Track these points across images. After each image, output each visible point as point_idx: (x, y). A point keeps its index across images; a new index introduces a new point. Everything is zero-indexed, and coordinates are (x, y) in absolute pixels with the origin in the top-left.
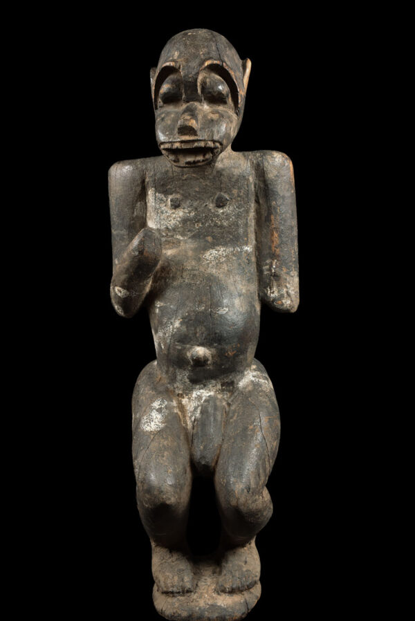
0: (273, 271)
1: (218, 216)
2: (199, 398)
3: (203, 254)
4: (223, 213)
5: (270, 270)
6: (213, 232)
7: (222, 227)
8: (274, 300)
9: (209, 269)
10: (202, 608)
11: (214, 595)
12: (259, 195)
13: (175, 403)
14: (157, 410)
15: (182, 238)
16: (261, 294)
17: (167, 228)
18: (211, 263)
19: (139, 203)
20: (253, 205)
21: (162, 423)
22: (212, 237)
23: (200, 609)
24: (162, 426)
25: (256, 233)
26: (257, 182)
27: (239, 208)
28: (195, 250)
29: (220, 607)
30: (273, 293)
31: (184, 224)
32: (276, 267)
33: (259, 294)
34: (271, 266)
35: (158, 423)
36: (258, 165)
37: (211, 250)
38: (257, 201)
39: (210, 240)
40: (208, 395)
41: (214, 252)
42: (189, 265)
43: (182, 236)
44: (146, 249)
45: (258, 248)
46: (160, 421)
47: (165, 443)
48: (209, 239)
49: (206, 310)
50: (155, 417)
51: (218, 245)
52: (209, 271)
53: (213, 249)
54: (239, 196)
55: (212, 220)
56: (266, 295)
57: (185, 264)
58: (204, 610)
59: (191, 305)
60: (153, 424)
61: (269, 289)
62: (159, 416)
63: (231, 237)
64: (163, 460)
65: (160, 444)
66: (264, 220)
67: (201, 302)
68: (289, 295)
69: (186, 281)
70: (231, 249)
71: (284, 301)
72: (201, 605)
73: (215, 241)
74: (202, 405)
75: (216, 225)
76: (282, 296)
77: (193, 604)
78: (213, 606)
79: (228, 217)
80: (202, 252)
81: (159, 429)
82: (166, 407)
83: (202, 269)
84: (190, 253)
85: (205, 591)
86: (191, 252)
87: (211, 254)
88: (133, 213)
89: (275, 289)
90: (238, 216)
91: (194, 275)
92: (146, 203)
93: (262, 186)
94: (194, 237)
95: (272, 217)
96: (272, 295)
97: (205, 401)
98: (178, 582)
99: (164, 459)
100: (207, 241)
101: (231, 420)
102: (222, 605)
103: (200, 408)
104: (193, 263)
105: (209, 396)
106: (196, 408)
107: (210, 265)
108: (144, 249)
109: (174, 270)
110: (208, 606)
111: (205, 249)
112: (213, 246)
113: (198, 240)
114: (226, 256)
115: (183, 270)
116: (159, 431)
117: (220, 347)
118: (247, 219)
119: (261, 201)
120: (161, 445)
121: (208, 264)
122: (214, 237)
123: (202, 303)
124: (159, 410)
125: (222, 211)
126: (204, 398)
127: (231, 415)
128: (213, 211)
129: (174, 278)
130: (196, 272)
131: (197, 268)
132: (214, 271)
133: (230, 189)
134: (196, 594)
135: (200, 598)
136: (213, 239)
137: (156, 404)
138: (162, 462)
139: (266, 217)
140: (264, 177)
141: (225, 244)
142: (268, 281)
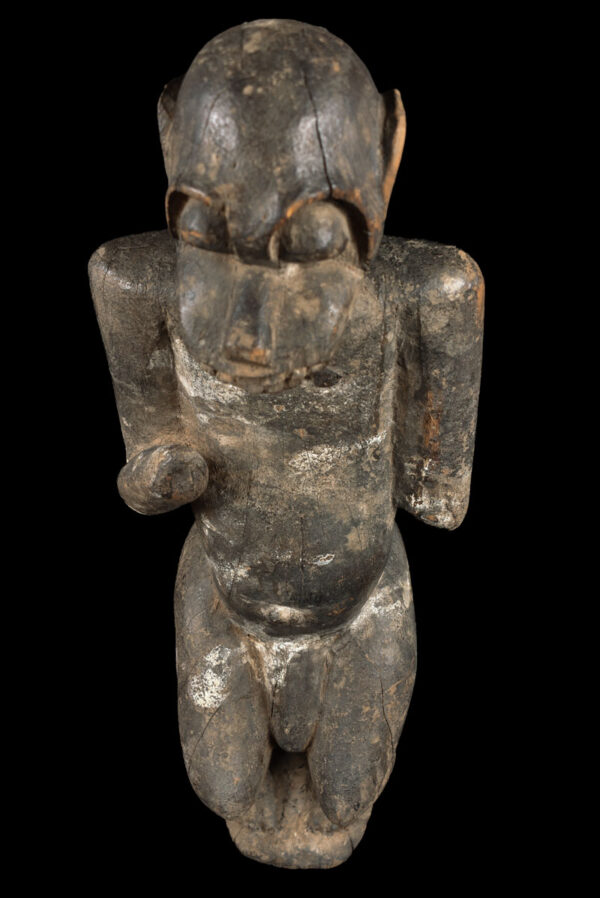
0: (424, 474)
1: (319, 399)
2: (283, 654)
3: (289, 459)
4: (329, 395)
5: (418, 471)
6: (308, 422)
7: (326, 414)
8: (422, 512)
9: (301, 487)
10: (289, 854)
11: (307, 834)
12: (406, 356)
13: (243, 648)
14: (214, 670)
15: (247, 422)
16: (398, 501)
17: (218, 401)
18: (304, 475)
19: (157, 352)
20: (392, 373)
21: (223, 692)
22: (308, 430)
23: (286, 854)
24: (222, 698)
25: (395, 409)
26: (404, 337)
27: (362, 385)
28: (273, 448)
29: (314, 853)
30: (421, 504)
31: (250, 402)
32: (430, 470)
33: (394, 500)
34: (420, 465)
35: (215, 694)
36: (408, 312)
37: (305, 453)
38: (401, 363)
39: (301, 435)
40: (297, 650)
41: (311, 455)
42: (264, 474)
43: (248, 419)
44: (177, 490)
45: (399, 433)
46: (220, 689)
47: (229, 730)
48: (302, 433)
49: (293, 559)
50: (211, 684)
51: (318, 443)
52: (301, 490)
53: (307, 450)
54: (364, 368)
55: (307, 405)
56: (407, 504)
57: (254, 472)
58: (292, 856)
59: (266, 549)
60: (207, 694)
61: (413, 498)
62: (218, 681)
63: (345, 429)
64: (226, 763)
65: (220, 733)
66: (412, 395)
67: (284, 547)
68: (449, 507)
69: (258, 505)
70: (345, 448)
71: (439, 517)
72: (288, 850)
73: (313, 437)
74: (288, 668)
75: (314, 412)
76: (437, 510)
77: (277, 846)
78: (305, 853)
79: (339, 400)
80: (287, 454)
81: (217, 706)
82: (229, 663)
83: (287, 487)
84: (264, 453)
85: (294, 825)
86: (266, 451)
87: (305, 460)
88: (148, 364)
89: (424, 498)
90: (361, 397)
91: (273, 497)
92: (172, 351)
93: (413, 343)
94: (271, 425)
95: (430, 395)
96: (418, 506)
97: (294, 660)
98: (256, 817)
99: (228, 759)
100: (296, 436)
101: (335, 685)
102: (317, 851)
103: (284, 671)
104: (270, 473)
105: (300, 652)
106: (278, 670)
107: (303, 479)
108: (172, 492)
109: (233, 477)
110: (297, 852)
111: (294, 448)
112: (309, 445)
113: (278, 431)
114: (333, 461)
115: (251, 483)
116: (218, 710)
117: (319, 608)
118: (378, 397)
119: (409, 367)
120: (222, 736)
121: (299, 477)
122: (310, 431)
123: (286, 547)
124: (218, 670)
125: (327, 391)
126: (291, 656)
127: (335, 675)
128: (309, 391)
129: (234, 493)
130: (276, 492)
131: (277, 484)
132: (310, 490)
133: (345, 360)
134: (282, 832)
135: (287, 837)
136: (309, 433)
137: (212, 658)
138: (223, 765)
139: (416, 392)
140: (419, 331)
141: (332, 442)
142: (412, 486)
